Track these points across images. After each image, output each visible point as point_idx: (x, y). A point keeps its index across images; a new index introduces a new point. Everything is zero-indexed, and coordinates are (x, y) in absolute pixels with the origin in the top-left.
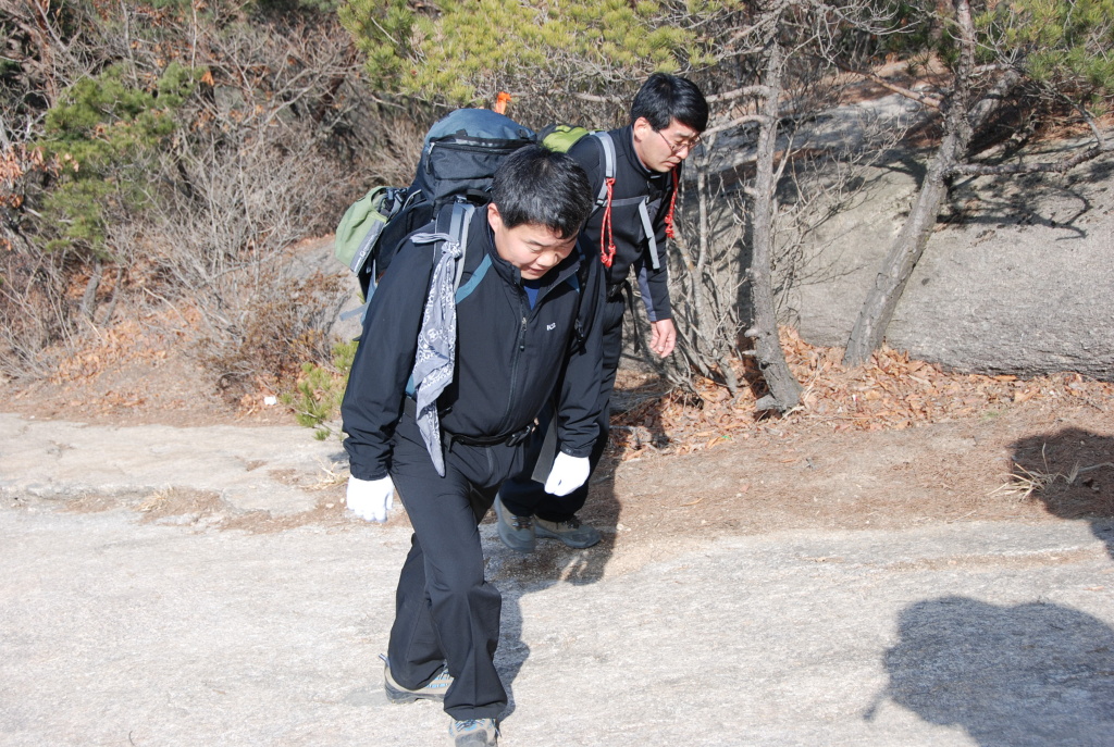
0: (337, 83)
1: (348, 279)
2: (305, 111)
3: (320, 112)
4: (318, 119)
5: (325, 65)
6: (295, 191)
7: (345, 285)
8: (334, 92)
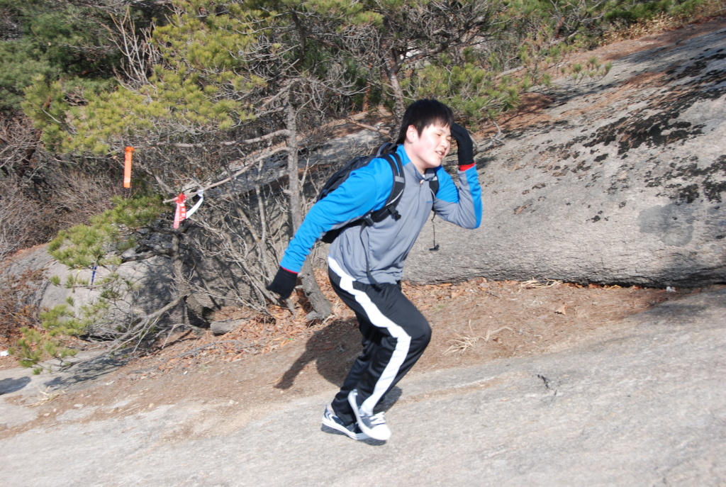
0: (31, 152)
1: (49, 271)
2: (11, 171)
3: (21, 171)
4: (21, 175)
5: (20, 142)
6: (9, 221)
7: (47, 275)
8: (29, 157)
